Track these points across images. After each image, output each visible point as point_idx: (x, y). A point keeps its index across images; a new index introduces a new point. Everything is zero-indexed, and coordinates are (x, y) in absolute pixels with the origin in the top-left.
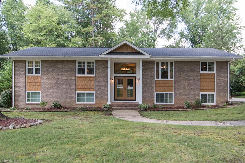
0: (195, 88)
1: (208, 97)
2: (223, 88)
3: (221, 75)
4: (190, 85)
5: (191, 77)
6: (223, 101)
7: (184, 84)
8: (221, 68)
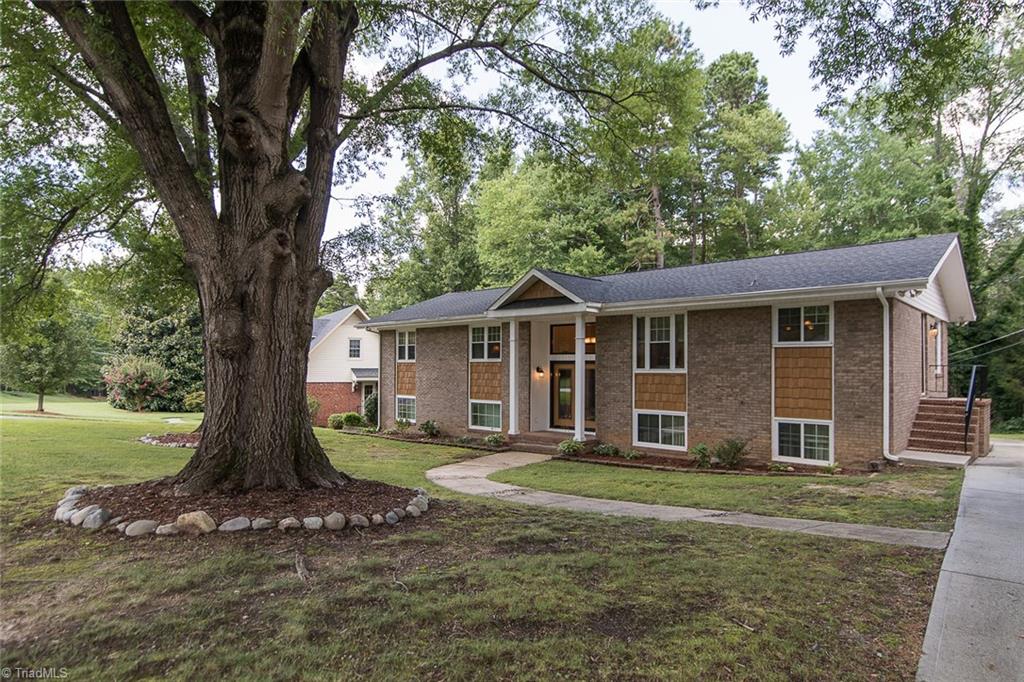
0: (753, 399)
1: (805, 437)
2: (862, 404)
3: (855, 352)
4: (737, 390)
5: (740, 362)
6: (862, 456)
7: (718, 387)
8: (854, 329)
